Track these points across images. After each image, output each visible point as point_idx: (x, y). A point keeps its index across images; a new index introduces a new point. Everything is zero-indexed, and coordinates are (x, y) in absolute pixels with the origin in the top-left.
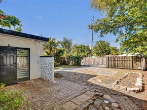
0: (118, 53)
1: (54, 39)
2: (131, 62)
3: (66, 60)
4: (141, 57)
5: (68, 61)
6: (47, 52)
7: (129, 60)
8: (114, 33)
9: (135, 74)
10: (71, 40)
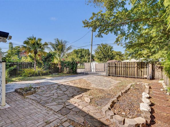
0: (122, 58)
1: (40, 40)
2: (136, 69)
3: (59, 66)
4: (148, 63)
5: (61, 68)
6: (30, 56)
7: (133, 66)
8: (115, 33)
9: (140, 85)
10: (66, 42)
